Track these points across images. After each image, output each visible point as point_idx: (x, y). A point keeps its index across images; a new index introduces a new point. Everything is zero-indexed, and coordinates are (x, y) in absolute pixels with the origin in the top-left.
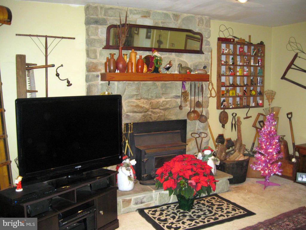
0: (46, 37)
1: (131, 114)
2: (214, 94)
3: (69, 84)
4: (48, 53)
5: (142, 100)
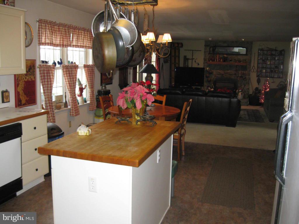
0: (193, 50)
1: (217, 75)
2: (255, 71)
3: (198, 64)
4: (193, 54)
5: (222, 71)
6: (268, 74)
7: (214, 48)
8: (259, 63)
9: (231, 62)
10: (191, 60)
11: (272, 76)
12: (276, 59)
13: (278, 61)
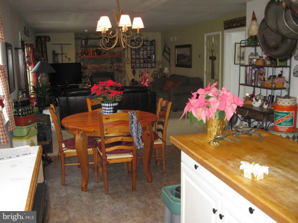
0: (62, 44)
1: (92, 70)
2: (129, 62)
3: (70, 60)
4: (63, 49)
5: (96, 65)
6: (142, 65)
7: (86, 40)
8: (133, 55)
9: (105, 55)
10: (61, 55)
11: (146, 67)
12: (148, 49)
13: (149, 52)
